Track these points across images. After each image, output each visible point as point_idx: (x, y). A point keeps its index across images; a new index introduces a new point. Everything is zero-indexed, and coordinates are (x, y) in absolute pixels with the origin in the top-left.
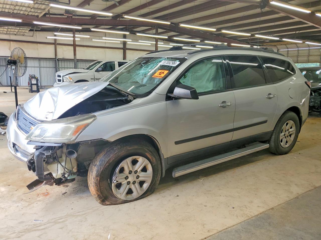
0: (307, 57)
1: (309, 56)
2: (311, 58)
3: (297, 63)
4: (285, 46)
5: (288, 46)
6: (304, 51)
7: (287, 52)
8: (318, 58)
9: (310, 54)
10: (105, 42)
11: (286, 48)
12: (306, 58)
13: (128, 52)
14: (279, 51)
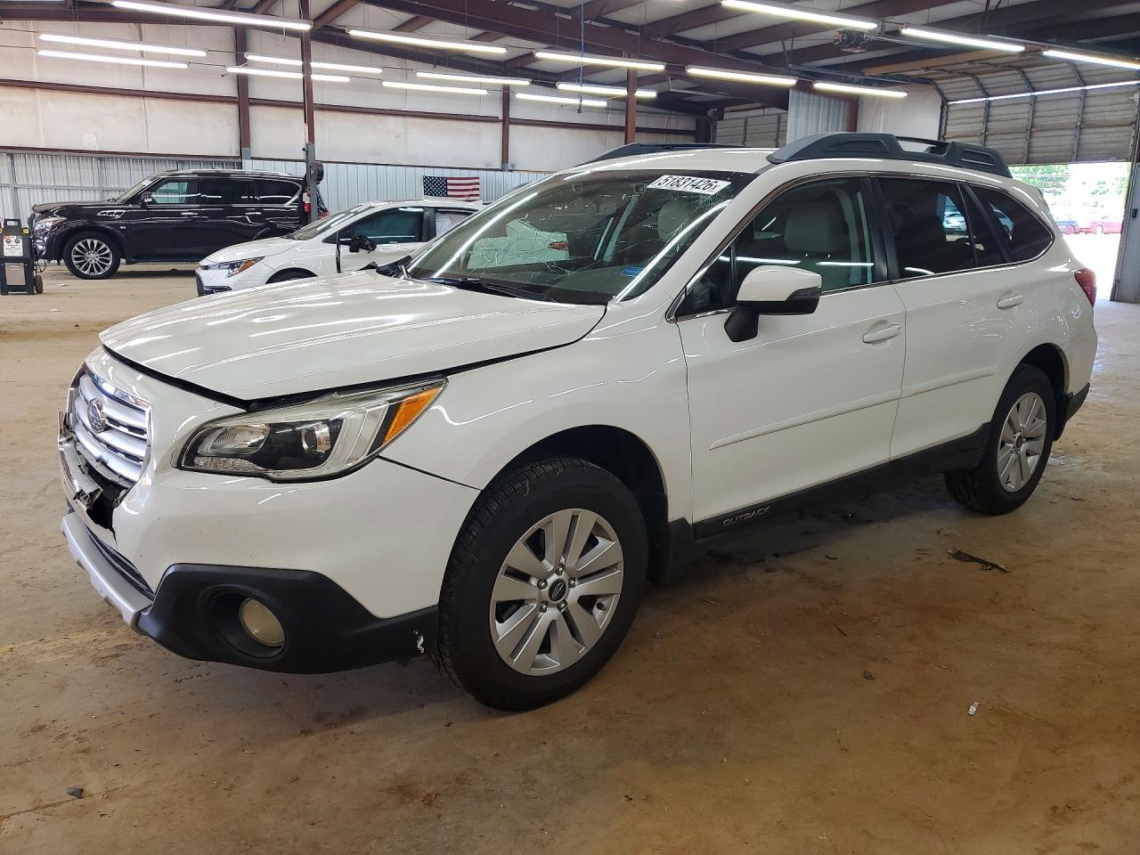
0: (1072, 132)
1: (1082, 126)
2: (1091, 137)
3: (1029, 162)
4: (973, 83)
5: (987, 80)
6: (1062, 105)
7: (982, 113)
8: (1127, 138)
9: (1090, 117)
10: (143, 67)
11: (980, 92)
12: (1067, 140)
13: (256, 113)
14: (950, 108)
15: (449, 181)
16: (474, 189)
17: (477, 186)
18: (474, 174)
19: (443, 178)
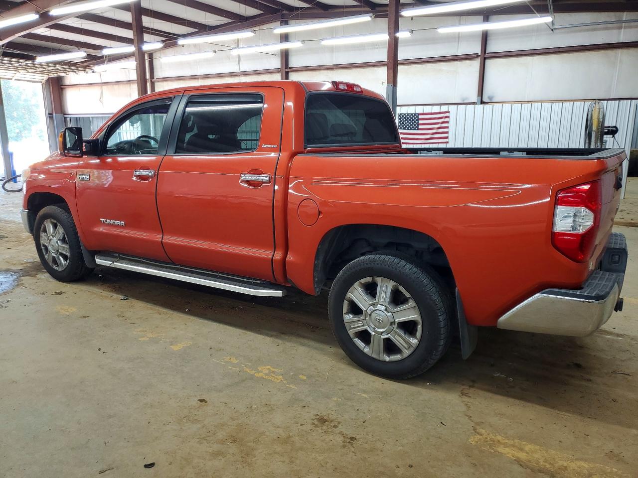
15: (421, 117)
16: (443, 123)
17: (446, 120)
18: (444, 108)
19: (415, 114)
